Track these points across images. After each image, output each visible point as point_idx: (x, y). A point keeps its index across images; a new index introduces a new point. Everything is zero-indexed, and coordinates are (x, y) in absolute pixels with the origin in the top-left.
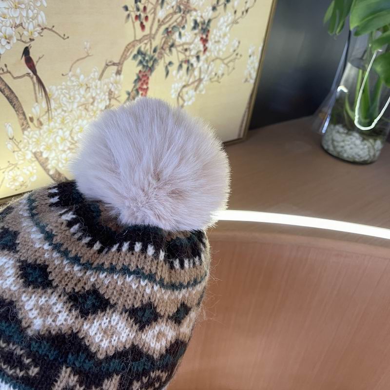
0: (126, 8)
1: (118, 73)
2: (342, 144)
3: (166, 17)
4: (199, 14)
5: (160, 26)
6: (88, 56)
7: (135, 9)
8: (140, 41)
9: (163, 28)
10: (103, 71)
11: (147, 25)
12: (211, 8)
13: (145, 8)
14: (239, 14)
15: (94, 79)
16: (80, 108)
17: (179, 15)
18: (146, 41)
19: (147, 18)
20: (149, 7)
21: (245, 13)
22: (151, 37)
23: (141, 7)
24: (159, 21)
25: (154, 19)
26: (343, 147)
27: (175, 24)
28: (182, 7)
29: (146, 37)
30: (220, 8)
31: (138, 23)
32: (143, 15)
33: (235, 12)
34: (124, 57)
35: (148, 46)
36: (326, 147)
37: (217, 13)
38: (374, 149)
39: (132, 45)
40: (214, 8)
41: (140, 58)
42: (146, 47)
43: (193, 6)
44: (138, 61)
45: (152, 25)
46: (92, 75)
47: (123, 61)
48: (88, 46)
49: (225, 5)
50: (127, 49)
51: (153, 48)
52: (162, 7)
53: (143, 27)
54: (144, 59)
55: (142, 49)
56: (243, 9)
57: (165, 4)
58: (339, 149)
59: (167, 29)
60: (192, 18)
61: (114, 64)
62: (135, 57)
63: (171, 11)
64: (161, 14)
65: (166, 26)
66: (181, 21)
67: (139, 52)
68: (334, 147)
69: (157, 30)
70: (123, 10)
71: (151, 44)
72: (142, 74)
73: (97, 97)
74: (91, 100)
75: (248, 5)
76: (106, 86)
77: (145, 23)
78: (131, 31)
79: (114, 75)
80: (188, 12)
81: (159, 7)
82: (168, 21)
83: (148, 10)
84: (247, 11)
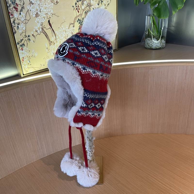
0: (73, 7)
1: (74, 26)
2: (151, 43)
3: (85, 8)
4: (94, 7)
5: (83, 11)
6: (65, 22)
7: (76, 7)
8: (78, 16)
9: (84, 11)
10: (69, 26)
11: (80, 11)
12: (97, 4)
13: (78, 6)
14: (106, 5)
15: (67, 29)
16: (64, 38)
17: (88, 7)
18: (80, 16)
19: (79, 9)
20: (79, 6)
21: (108, 5)
22: (81, 15)
23: (77, 6)
24: (83, 10)
25: (81, 9)
26: (151, 45)
27: (87, 10)
28: (89, 5)
29: (80, 15)
30: (100, 4)
31: (77, 11)
32: (78, 8)
33: (105, 5)
34: (74, 22)
35: (81, 18)
36: (146, 47)
37: (99, 6)
38: (162, 43)
39: (76, 18)
40: (98, 4)
41: (79, 21)
42: (80, 18)
43: (92, 4)
44: (79, 23)
45: (81, 11)
46: (66, 27)
47: (74, 23)
48: (64, 19)
49: (101, 3)
50: (75, 19)
51: (82, 18)
52: (83, 5)
53: (78, 12)
54: (80, 22)
55: (79, 19)
56: (107, 4)
57: (84, 4)
58: (150, 46)
59: (85, 12)
60: (92, 8)
61: (72, 24)
62: (77, 21)
63: (86, 6)
64: (83, 7)
65: (85, 11)
66: (89, 9)
67: (79, 20)
68: (149, 46)
69: (83, 12)
70: (72, 7)
71: (81, 17)
72: (80, 27)
73: (69, 35)
74: (67, 36)
75: (109, 2)
76: (70, 31)
77: (79, 11)
78: (75, 13)
79: (72, 27)
80: (91, 6)
81: (82, 5)
82: (86, 9)
83: (79, 7)
84: (109, 4)
